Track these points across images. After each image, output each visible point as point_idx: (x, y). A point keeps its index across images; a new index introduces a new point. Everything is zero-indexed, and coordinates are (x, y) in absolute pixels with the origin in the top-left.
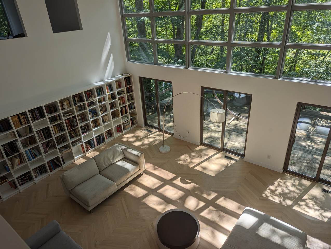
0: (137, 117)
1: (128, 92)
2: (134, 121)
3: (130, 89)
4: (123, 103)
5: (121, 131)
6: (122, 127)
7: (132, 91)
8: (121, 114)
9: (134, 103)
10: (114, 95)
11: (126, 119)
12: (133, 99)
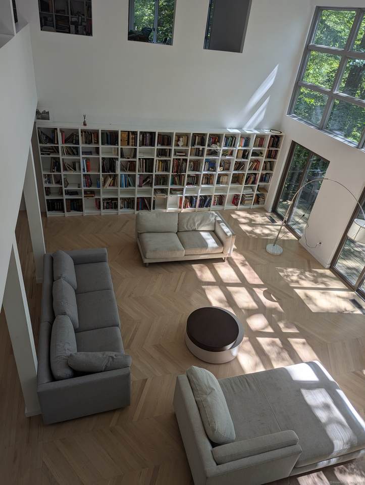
0: (268, 195)
1: (269, 156)
2: (261, 199)
3: (273, 153)
4: (255, 169)
5: (237, 205)
6: (239, 199)
7: (275, 157)
8: (246, 182)
9: (270, 175)
10: (247, 153)
11: (249, 191)
12: (271, 169)
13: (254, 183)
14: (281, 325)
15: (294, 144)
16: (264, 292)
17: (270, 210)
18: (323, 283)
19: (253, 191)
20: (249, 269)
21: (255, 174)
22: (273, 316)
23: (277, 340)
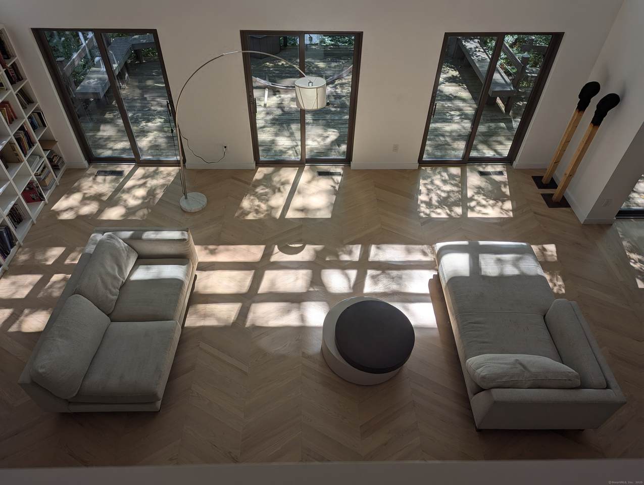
1: (14, 82)
5: (41, 198)
7: (21, 78)
8: (23, 151)
12: (31, 102)
13: (31, 144)
14: (345, 258)
15: (38, 33)
16: (281, 249)
17: (85, 163)
18: (284, 184)
19: (41, 157)
20: (228, 250)
21: (22, 128)
22: (328, 259)
23: (370, 272)
